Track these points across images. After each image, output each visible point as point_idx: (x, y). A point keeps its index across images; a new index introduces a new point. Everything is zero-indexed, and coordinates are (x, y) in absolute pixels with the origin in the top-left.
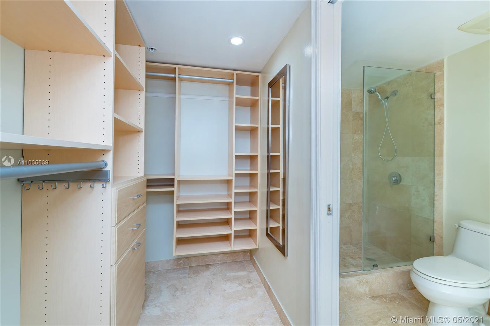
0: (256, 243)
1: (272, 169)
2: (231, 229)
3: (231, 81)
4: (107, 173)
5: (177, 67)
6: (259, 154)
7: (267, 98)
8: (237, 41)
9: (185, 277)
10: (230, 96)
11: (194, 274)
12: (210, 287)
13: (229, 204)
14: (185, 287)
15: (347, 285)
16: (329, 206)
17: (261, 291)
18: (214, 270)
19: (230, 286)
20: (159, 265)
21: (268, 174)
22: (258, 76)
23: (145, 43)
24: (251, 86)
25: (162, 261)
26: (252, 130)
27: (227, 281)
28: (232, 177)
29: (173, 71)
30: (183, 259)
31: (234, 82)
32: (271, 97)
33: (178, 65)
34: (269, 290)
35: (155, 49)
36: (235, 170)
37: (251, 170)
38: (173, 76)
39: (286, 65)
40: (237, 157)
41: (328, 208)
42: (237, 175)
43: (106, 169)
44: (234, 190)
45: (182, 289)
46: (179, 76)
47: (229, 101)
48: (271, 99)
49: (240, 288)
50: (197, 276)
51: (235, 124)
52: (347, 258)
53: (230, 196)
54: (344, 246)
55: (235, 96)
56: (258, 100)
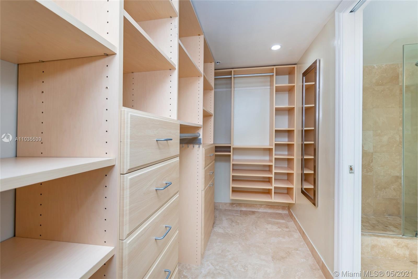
0: (293, 199)
1: (305, 141)
2: (272, 185)
3: (271, 74)
4: (200, 139)
5: (233, 70)
6: (295, 129)
7: (301, 84)
8: (276, 47)
9: (238, 215)
10: (271, 85)
11: (243, 215)
12: (256, 225)
13: (270, 166)
14: (238, 221)
15: (382, 244)
16: (351, 166)
17: (297, 235)
18: (259, 215)
19: (271, 227)
20: (220, 205)
21: (302, 144)
22: (295, 67)
23: (214, 60)
24: (289, 75)
25: (222, 203)
26: (289, 110)
27: (269, 223)
28: (273, 146)
29: (230, 73)
30: (236, 204)
31: (274, 75)
32: (305, 83)
33: (233, 69)
34: (303, 234)
35: (219, 62)
36: (275, 141)
37: (288, 141)
38: (230, 76)
39: (317, 60)
40: (276, 131)
41: (350, 168)
42: (276, 145)
43: (200, 138)
44: (274, 157)
45: (236, 222)
46: (234, 76)
47: (270, 88)
48: (305, 84)
49: (279, 230)
50: (246, 216)
51: (275, 107)
52: (390, 226)
53: (271, 161)
54: (388, 217)
55: (275, 85)
56: (294, 86)
